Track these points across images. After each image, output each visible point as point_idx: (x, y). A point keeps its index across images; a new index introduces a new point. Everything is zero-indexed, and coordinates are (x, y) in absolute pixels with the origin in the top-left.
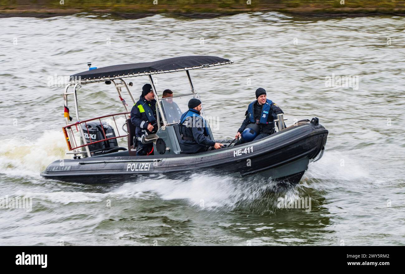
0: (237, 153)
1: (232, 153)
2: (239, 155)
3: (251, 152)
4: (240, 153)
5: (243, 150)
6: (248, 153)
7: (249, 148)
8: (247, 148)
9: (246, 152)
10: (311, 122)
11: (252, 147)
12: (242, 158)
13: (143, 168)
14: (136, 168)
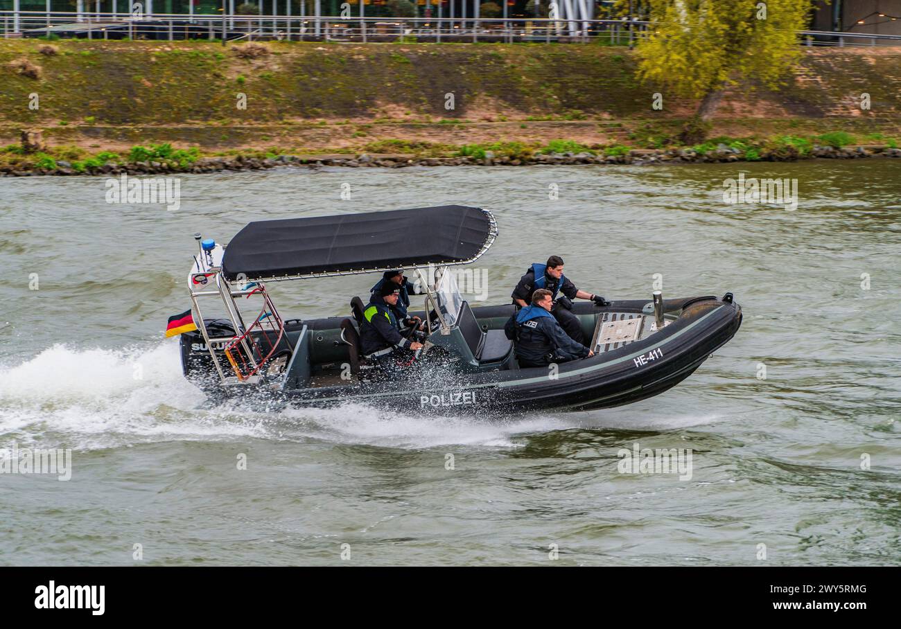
0: (639, 361)
1: (631, 361)
2: (644, 363)
3: (660, 356)
4: (644, 361)
5: (647, 355)
6: (656, 358)
7: (655, 352)
8: (656, 350)
9: (653, 358)
10: (724, 300)
11: (659, 350)
12: (651, 367)
13: (461, 399)
14: (443, 401)
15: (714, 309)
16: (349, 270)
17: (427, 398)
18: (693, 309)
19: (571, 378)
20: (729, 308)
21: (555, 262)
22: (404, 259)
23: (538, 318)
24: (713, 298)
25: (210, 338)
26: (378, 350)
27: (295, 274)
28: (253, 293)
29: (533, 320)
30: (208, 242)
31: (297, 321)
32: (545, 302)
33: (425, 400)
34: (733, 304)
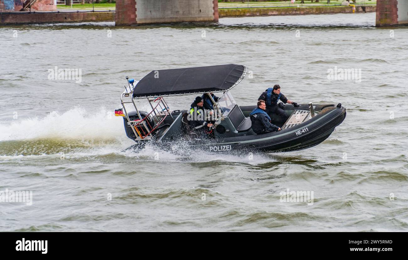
0: (298, 133)
1: (295, 133)
2: (300, 134)
3: (307, 131)
4: (300, 133)
5: (301, 130)
6: (305, 132)
7: (305, 129)
8: (304, 129)
9: (304, 132)
10: (337, 106)
11: (307, 128)
12: (303, 136)
13: (226, 148)
14: (218, 149)
15: (332, 110)
16: (179, 94)
17: (212, 148)
18: (324, 110)
19: (269, 140)
20: (339, 110)
21: (277, 87)
22: (201, 89)
23: (258, 113)
24: (333, 105)
25: (131, 120)
26: (196, 126)
27: (168, 94)
28: (157, 100)
29: (256, 114)
30: (130, 79)
31: (179, 111)
32: (262, 106)
33: (211, 148)
34: (341, 108)
